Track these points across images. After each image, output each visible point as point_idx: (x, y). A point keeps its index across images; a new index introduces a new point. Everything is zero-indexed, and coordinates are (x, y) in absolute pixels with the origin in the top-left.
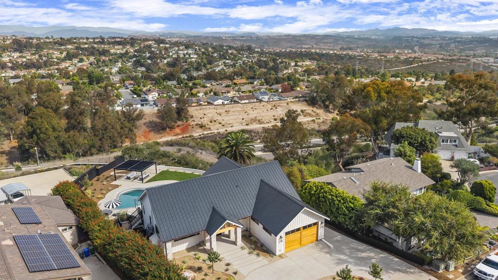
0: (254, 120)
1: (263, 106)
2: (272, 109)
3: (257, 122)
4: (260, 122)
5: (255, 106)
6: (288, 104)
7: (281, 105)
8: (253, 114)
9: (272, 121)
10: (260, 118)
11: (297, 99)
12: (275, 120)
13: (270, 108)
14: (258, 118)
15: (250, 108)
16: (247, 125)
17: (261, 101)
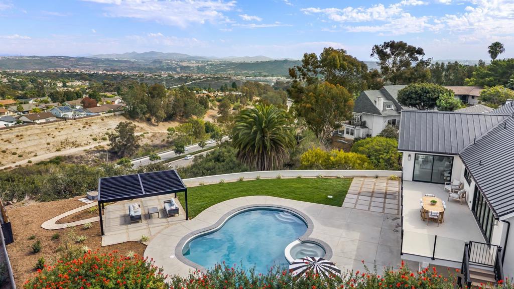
0: (65, 144)
1: (71, 124)
2: (84, 127)
3: (71, 145)
4: (75, 145)
5: (59, 125)
6: (103, 120)
7: (95, 121)
8: (61, 137)
9: (92, 141)
10: (73, 140)
11: (112, 114)
12: (95, 140)
13: (83, 126)
14: (71, 140)
15: (54, 129)
16: (58, 150)
17: (65, 119)
